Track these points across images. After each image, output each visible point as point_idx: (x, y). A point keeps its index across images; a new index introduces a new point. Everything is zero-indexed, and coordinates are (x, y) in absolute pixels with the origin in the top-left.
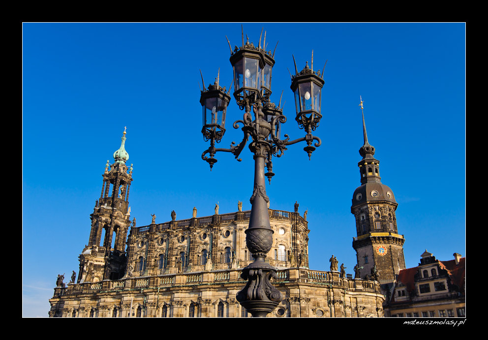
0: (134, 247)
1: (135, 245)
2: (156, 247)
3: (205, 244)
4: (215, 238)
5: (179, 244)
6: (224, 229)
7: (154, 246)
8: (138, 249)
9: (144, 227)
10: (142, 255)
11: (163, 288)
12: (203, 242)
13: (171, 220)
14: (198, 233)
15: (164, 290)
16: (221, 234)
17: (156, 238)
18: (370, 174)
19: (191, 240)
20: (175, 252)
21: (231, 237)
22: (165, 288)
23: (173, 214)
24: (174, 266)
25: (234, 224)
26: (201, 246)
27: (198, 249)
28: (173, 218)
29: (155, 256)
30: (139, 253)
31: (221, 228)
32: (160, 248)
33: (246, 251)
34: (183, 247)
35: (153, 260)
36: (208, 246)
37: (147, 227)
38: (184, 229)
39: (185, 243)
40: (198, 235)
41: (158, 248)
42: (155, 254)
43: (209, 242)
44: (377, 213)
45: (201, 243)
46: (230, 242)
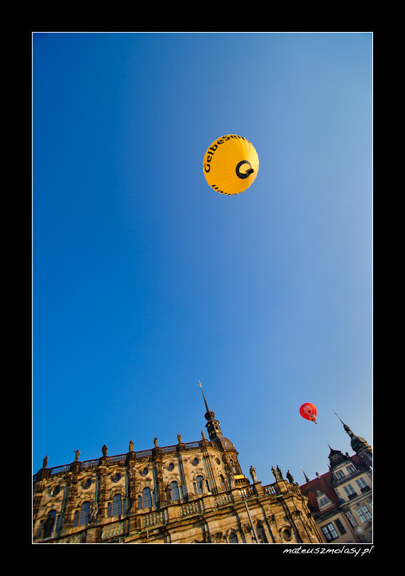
0: (41, 497)
1: (44, 493)
2: (79, 492)
3: (148, 480)
4: (160, 472)
5: (114, 484)
6: (167, 461)
7: (77, 491)
8: (50, 498)
9: (62, 466)
10: (55, 508)
11: (152, 531)
12: (144, 478)
13: (102, 455)
14: (138, 468)
15: (155, 532)
16: (164, 468)
17: (80, 480)
18: (217, 431)
19: (131, 477)
20: (108, 496)
21: (176, 470)
22: (155, 529)
23: (104, 449)
24: (106, 516)
25: (178, 456)
26: (142, 483)
27: (139, 487)
28: (104, 453)
29: (77, 505)
30: (49, 505)
31: (164, 461)
32: (85, 494)
33: (194, 483)
34: (121, 486)
35: (73, 512)
36: (152, 483)
37: (65, 467)
38: (120, 465)
39: (123, 481)
40: (137, 471)
41: (82, 493)
42: (77, 502)
43: (152, 478)
44: (231, 460)
45: (142, 480)
46: (176, 475)
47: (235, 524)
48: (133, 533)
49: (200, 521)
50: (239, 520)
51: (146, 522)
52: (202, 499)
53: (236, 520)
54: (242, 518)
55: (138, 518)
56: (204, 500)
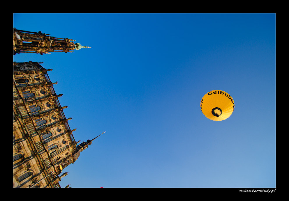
0: (34, 73)
1: (35, 74)
2: (39, 89)
3: (50, 121)
4: (55, 125)
5: (45, 104)
6: (61, 127)
7: (39, 88)
8: (33, 78)
9: (49, 78)
10: (30, 81)
11: (26, 130)
12: (51, 118)
13: (57, 95)
14: (55, 114)
15: (25, 132)
16: (58, 127)
17: (44, 88)
18: (82, 149)
19: (50, 112)
20: (39, 104)
21: (58, 133)
22: (27, 132)
23: (61, 95)
24: (29, 106)
25: (65, 132)
26: (48, 118)
27: (46, 117)
28: (59, 95)
29: (32, 90)
30: (31, 78)
31: (61, 126)
32: (38, 93)
33: (53, 145)
34: (45, 108)
35: (29, 90)
36: (49, 123)
37: (49, 80)
38: (55, 105)
39: (47, 108)
40: (54, 114)
41: (38, 91)
42: (34, 90)
43: (52, 122)
45: (50, 118)
46: (56, 134)
47: (36, 173)
48: (23, 121)
49: (35, 154)
50: (38, 174)
51: (29, 126)
52: (46, 151)
53: (38, 173)
54: (40, 176)
55: (31, 121)
56: (46, 153)
